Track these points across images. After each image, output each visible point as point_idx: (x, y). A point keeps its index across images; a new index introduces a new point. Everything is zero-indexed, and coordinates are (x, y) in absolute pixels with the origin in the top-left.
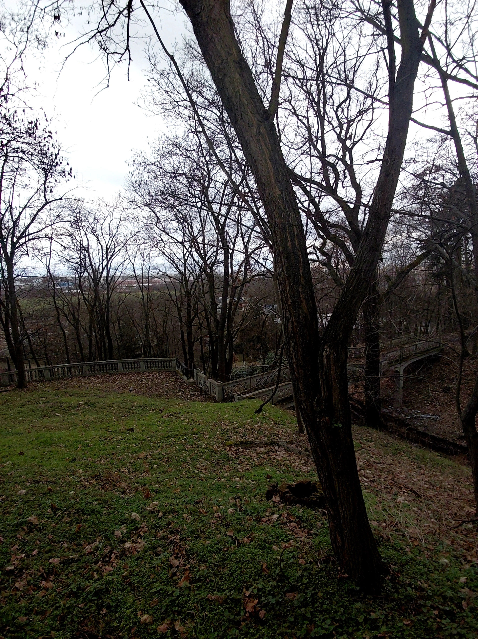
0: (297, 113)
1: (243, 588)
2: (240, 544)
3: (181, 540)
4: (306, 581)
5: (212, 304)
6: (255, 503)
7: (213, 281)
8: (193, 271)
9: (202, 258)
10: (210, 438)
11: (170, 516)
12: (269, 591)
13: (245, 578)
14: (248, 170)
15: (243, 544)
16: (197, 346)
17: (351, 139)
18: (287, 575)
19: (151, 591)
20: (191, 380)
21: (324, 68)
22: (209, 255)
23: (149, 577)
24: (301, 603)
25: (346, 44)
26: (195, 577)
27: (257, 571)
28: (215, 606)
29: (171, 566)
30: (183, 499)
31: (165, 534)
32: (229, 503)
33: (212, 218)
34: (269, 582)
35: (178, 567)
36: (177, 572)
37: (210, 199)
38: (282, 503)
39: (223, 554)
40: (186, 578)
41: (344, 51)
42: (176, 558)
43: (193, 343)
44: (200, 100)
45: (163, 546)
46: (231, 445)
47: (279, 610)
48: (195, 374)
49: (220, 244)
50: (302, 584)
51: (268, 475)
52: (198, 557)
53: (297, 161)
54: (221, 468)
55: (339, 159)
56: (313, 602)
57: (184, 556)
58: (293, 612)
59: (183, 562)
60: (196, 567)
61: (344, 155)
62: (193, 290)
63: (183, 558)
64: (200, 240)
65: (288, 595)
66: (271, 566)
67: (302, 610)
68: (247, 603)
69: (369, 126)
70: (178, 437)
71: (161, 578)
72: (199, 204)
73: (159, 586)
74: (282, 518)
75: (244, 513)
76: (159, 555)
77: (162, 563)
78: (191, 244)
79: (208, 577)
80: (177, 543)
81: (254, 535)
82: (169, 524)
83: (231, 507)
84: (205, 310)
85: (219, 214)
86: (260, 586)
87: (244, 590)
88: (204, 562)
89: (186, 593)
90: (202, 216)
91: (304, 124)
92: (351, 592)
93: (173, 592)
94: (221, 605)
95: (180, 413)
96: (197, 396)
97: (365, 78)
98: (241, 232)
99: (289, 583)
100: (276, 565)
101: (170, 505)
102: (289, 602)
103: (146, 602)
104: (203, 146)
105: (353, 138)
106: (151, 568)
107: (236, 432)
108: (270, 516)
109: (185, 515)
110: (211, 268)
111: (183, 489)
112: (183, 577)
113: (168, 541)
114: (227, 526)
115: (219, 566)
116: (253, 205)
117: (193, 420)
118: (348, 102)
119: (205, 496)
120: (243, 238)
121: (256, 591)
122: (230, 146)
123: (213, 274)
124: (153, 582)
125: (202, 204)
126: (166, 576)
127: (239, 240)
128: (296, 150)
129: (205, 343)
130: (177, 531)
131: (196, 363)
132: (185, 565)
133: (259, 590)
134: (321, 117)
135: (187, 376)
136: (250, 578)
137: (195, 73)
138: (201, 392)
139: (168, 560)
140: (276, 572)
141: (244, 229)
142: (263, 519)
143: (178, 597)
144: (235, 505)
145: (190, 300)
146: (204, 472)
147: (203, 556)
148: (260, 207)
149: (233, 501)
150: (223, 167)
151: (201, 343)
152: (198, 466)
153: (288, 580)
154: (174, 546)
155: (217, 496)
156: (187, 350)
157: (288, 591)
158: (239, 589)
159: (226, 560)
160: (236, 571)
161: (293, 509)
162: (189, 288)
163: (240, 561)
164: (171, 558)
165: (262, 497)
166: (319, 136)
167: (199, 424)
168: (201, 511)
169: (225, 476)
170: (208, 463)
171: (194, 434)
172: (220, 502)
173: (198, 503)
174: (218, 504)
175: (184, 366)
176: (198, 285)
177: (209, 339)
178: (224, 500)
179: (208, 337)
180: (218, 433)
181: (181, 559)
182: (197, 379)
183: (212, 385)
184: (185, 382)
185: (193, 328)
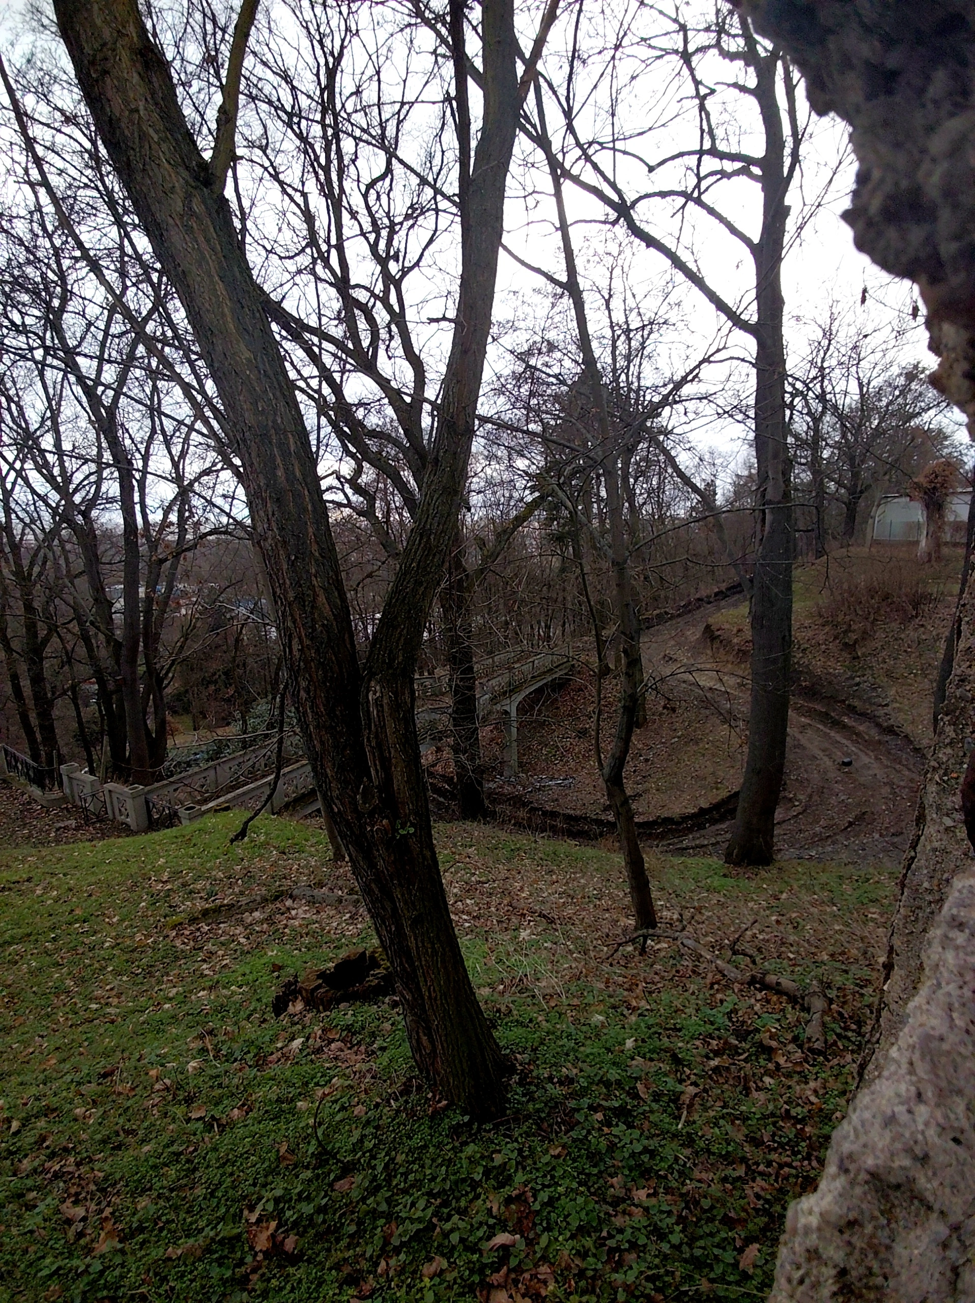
0: (281, 177)
1: (241, 1211)
2: (224, 1126)
3: (78, 1164)
4: (371, 1145)
5: (98, 601)
6: (251, 1031)
7: (95, 547)
10: (122, 920)
11: (42, 1123)
12: (300, 1194)
13: (246, 1188)
15: (232, 1124)
17: (397, 261)
19: (39, 1274)
20: (56, 795)
21: (337, 96)
23: (25, 1252)
24: (366, 1189)
25: (382, 59)
26: (130, 1228)
27: (270, 1166)
28: (186, 1266)
29: (69, 1222)
30: (68, 1078)
31: (36, 1163)
32: (188, 1050)
33: (78, 389)
34: (297, 1177)
35: (84, 1219)
36: (84, 1228)
37: (70, 342)
38: (309, 1011)
39: (188, 1161)
40: (111, 1234)
41: (378, 73)
42: (76, 1203)
45: (38, 1188)
46: (181, 924)
47: (324, 1221)
48: (65, 779)
50: (364, 1154)
51: (274, 964)
52: (127, 1186)
53: (286, 287)
54: (159, 982)
55: (376, 297)
56: (389, 1180)
57: (93, 1194)
58: (353, 1213)
59: (93, 1207)
60: (128, 1208)
61: (386, 291)
62: (36, 569)
63: (92, 1199)
64: (47, 442)
65: (337, 1186)
66: (298, 1145)
67: (368, 1202)
68: (255, 1236)
69: (431, 241)
70: (32, 938)
71: (51, 1248)
73: (53, 1263)
74: (311, 1041)
75: (227, 1061)
76: (35, 1206)
77: (45, 1220)
79: (159, 1218)
80: (69, 1173)
81: (254, 1097)
82: (43, 1139)
83: (194, 1058)
84: (79, 618)
85: (98, 382)
86: (279, 1192)
87: (246, 1212)
88: (143, 1192)
89: (118, 1260)
91: (298, 205)
92: (456, 1131)
93: (88, 1266)
94: (200, 1260)
95: (29, 880)
96: (77, 829)
97: (420, 139)
98: (163, 432)
99: (339, 1161)
100: (308, 1138)
101: (37, 1099)
102: (343, 1197)
103: (37, 1296)
105: (401, 259)
106: (25, 1234)
107: (191, 892)
108: (286, 1046)
109: (79, 1111)
110: (86, 515)
111: (65, 1055)
112: (103, 1234)
113: (49, 1176)
114: (189, 1101)
115: (181, 1188)
117: (71, 890)
118: (388, 180)
119: (126, 1054)
121: (270, 1207)
122: (119, 222)
123: (93, 531)
124: (39, 1258)
125: (48, 354)
126: (63, 1241)
127: (158, 449)
128: (281, 258)
129: (87, 698)
130: (66, 1149)
131: (64, 751)
132: (102, 1211)
133: (277, 1200)
134: (336, 202)
135: (42, 786)
136: (254, 1185)
138: (87, 819)
139: (58, 1212)
140: (310, 1152)
142: (271, 1058)
143: (102, 1273)
144: (203, 1051)
145: (31, 596)
146: (115, 1001)
147: (139, 1181)
148: (205, 377)
149: (196, 1045)
151: (75, 700)
152: (98, 993)
153: (334, 1157)
154: (65, 1182)
155: (156, 1044)
156: (34, 721)
157: (338, 1178)
158: (234, 1216)
159: (195, 1169)
160: (221, 1183)
161: (333, 1015)
162: (26, 563)
163: (228, 1160)
164: (64, 1206)
165: (264, 1013)
166: (333, 241)
167: (90, 895)
168: (120, 1088)
169: (171, 995)
170: (125, 978)
171: (77, 921)
172: (164, 1056)
173: (111, 1073)
174: (162, 1061)
175: (29, 761)
176: (50, 555)
177: (96, 687)
178: (174, 1048)
179: (93, 683)
180: (144, 904)
181: (88, 1203)
182: (71, 790)
183: (115, 797)
184: (36, 802)
185: (47, 665)
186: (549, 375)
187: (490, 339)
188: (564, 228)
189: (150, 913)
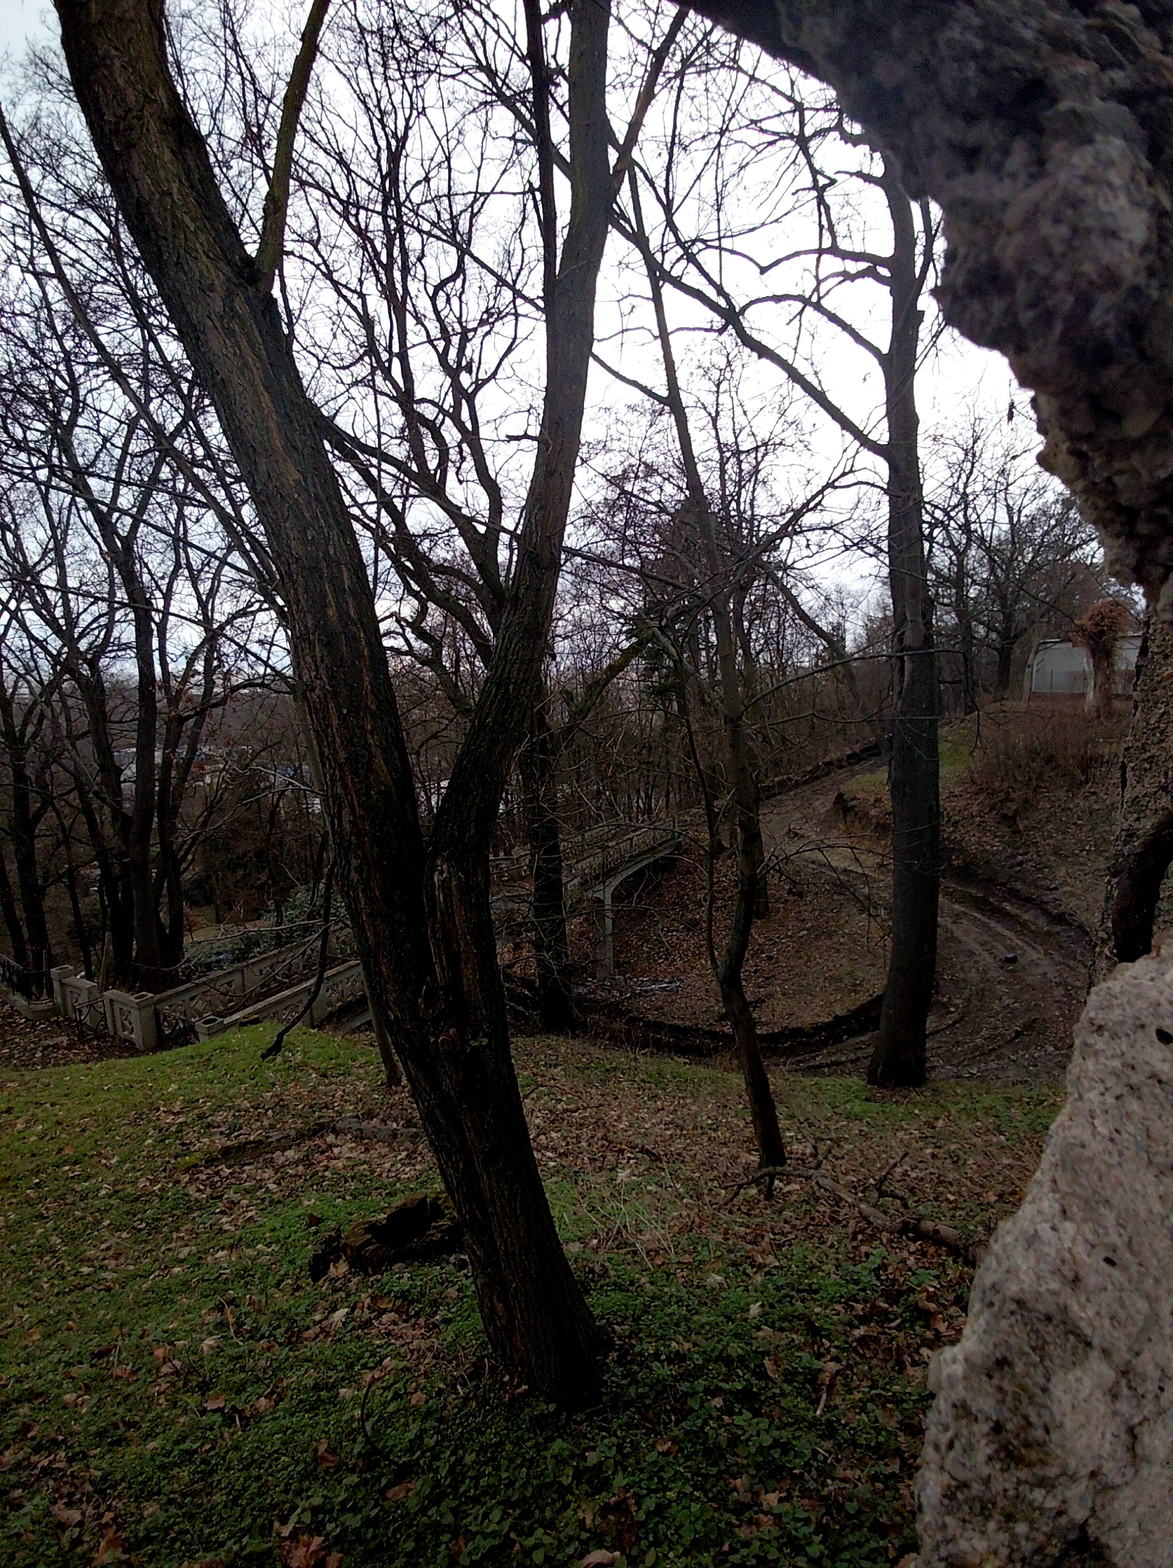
0: (336, 276)
1: (271, 1522)
2: (248, 1419)
3: (70, 1460)
4: (432, 1442)
5: (103, 767)
6: (281, 1299)
7: (103, 703)
8: (28, 671)
9: (57, 631)
10: (122, 1162)
11: (25, 1410)
12: (343, 1503)
13: (276, 1495)
14: (201, 397)
15: (258, 1417)
16: (55, 899)
17: (470, 372)
18: (385, 1447)
20: (44, 1004)
21: (401, 184)
22: (83, 624)
24: (426, 1497)
26: (136, 1536)
27: (305, 1469)
29: (62, 1526)
30: (55, 1357)
31: (20, 1456)
32: (203, 1324)
33: (88, 517)
34: (340, 1482)
35: (80, 1524)
36: (81, 1535)
37: (81, 460)
38: (354, 1274)
39: (204, 1461)
40: (113, 1543)
41: (448, 159)
42: (69, 1505)
43: (42, 892)
44: (49, 187)
45: (24, 1486)
46: (195, 1166)
47: (374, 1537)
48: (56, 985)
49: (121, 595)
50: (423, 1453)
51: (311, 1216)
52: (130, 1488)
53: (341, 400)
54: (168, 1240)
55: (446, 413)
56: (455, 1486)
57: (89, 1496)
58: (410, 1526)
59: (90, 1511)
60: (132, 1515)
61: (457, 407)
62: (30, 729)
63: (88, 1502)
64: (49, 577)
65: (390, 1494)
66: (341, 1443)
67: (430, 1513)
68: (289, 1552)
69: (510, 350)
70: (11, 1184)
71: (43, 1555)
72: (43, 474)
74: (357, 1312)
75: (251, 1338)
76: (22, 1506)
77: (34, 1522)
78: (15, 588)
79: (171, 1527)
80: (59, 1470)
81: (285, 1384)
82: (26, 1428)
83: (210, 1334)
84: (80, 788)
85: (113, 507)
86: (317, 1501)
87: (276, 1524)
88: (149, 1497)
90: (55, 508)
91: (355, 308)
92: (539, 1423)
96: (70, 1047)
97: (497, 236)
98: (189, 566)
99: (392, 1462)
100: (351, 1435)
101: (19, 1381)
102: (398, 1507)
104: (55, 307)
105: (474, 370)
106: (10, 1537)
107: (209, 1126)
108: (326, 1318)
109: (69, 1397)
110: (93, 664)
111: (50, 1329)
112: (103, 1543)
113: (36, 1471)
114: (204, 1387)
115: (195, 1494)
116: (220, 495)
117: (59, 1123)
118: (459, 282)
119: (125, 1330)
120: (194, 580)
121: (307, 1518)
122: (142, 323)
123: (100, 682)
124: (28, 1566)
125: (52, 473)
127: (183, 586)
128: (334, 368)
129: (87, 886)
130: (54, 1441)
131: (56, 950)
132: (101, 1516)
133: (315, 1511)
134: (398, 306)
135: (28, 995)
136: (286, 1491)
137: (44, 120)
138: (81, 1035)
139: (48, 1513)
140: (356, 1451)
141: (196, 558)
142: (306, 1334)
144: (222, 1325)
145: (21, 758)
146: (111, 1263)
147: (144, 1483)
148: (244, 502)
149: (213, 1318)
150: (118, 377)
151: (71, 888)
152: (91, 1253)
153: (387, 1458)
154: (55, 1480)
155: (163, 1317)
156: (20, 913)
157: (390, 1485)
158: (262, 1527)
159: (212, 1472)
160: (245, 1489)
161: (385, 1279)
162: (17, 721)
163: (253, 1461)
164: (56, 1507)
165: (298, 1279)
166: (396, 349)
167: (84, 1130)
168: (117, 1371)
169: (181, 1256)
170: (124, 1235)
171: (65, 1163)
172: (174, 1332)
173: (106, 1353)
174: (169, 1338)
175: (13, 963)
176: (48, 712)
177: (98, 872)
178: (185, 1322)
179: (95, 867)
180: (150, 1141)
181: (84, 1506)
182: (64, 999)
183: (117, 1007)
184: (19, 1014)
185: (38, 844)
186: (648, 503)
187: (578, 462)
188: (664, 335)
189: (157, 1153)
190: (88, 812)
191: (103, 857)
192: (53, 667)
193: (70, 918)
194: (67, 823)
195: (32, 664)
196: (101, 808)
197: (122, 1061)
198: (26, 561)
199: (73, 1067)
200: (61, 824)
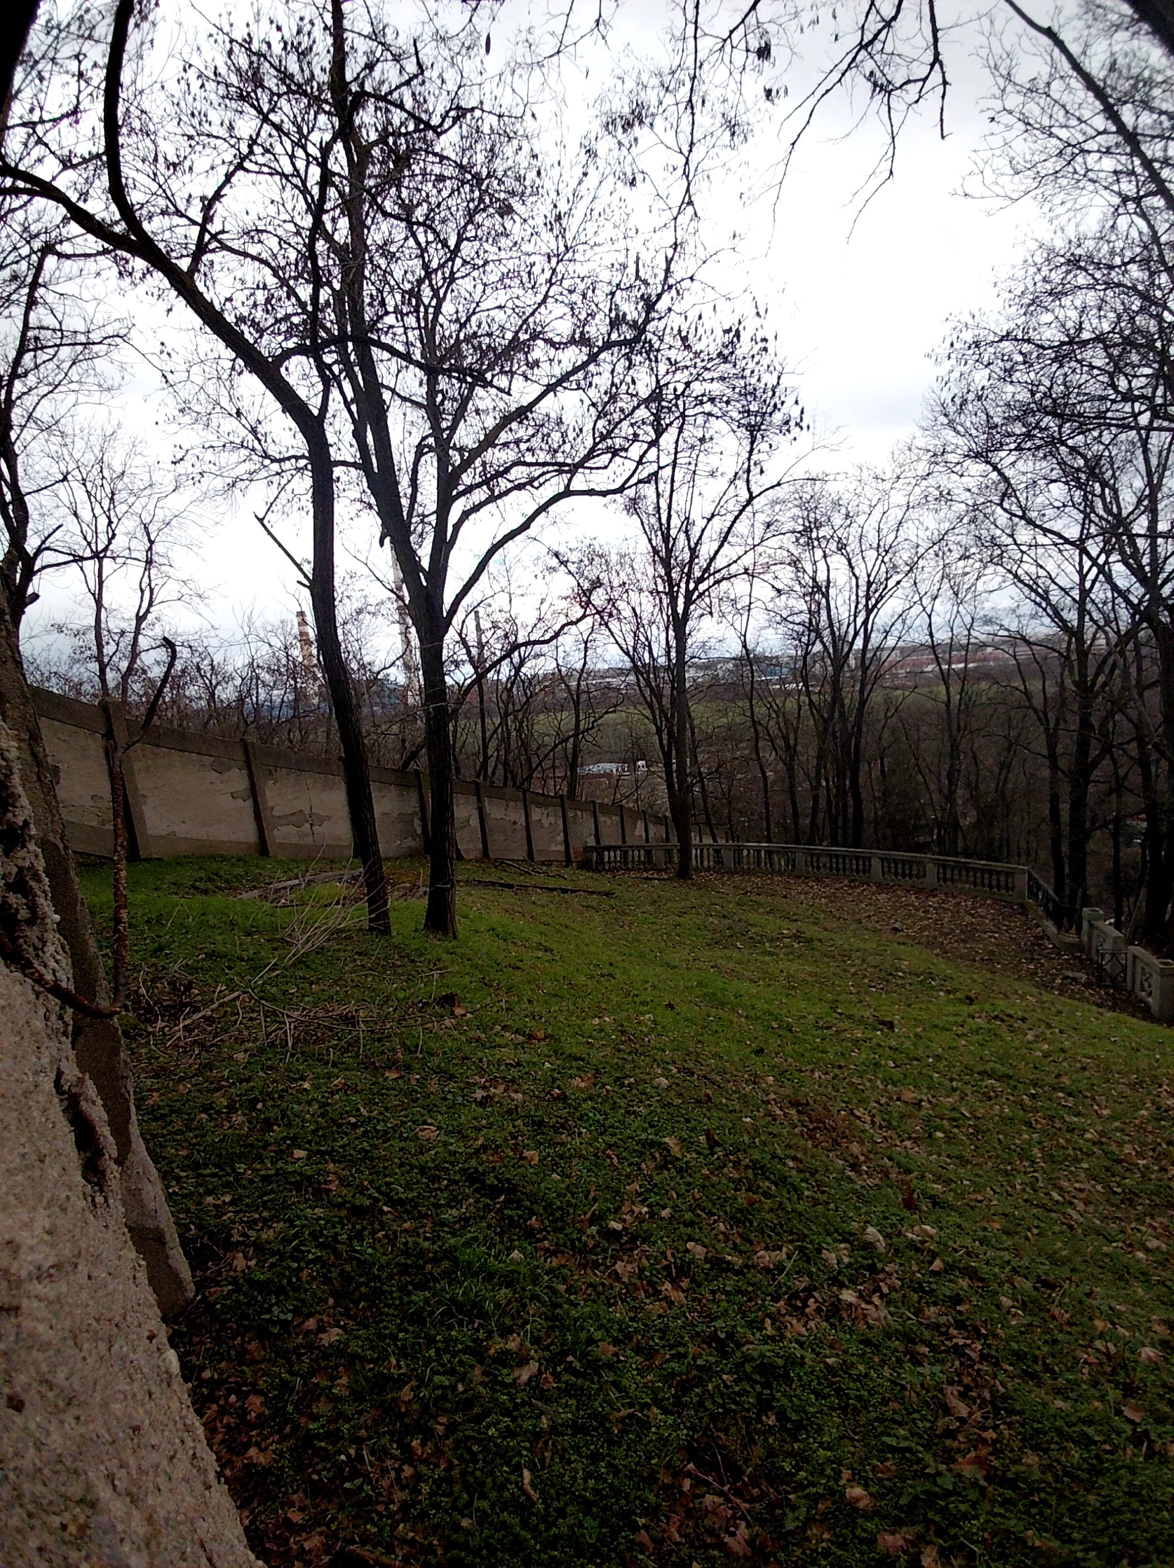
2: (1154, 1453)
3: (984, 1357)
5: (1167, 719)
8: (1108, 622)
9: (1142, 578)
10: (1113, 1118)
11: (964, 1283)
16: (1099, 844)
19: (885, 1439)
20: (1071, 938)
23: (885, 1402)
26: (1004, 1472)
29: (947, 1410)
30: (1006, 1256)
31: (943, 1320)
32: (1149, 1329)
35: (962, 1421)
36: (957, 1431)
40: (979, 1461)
42: (963, 1396)
43: (1087, 835)
45: (933, 1348)
48: (1085, 924)
52: (1023, 1426)
54: (1139, 1220)
57: (984, 1403)
59: (978, 1416)
60: (1012, 1451)
62: (1101, 679)
63: (980, 1407)
64: (1140, 526)
70: (1013, 1083)
71: (913, 1421)
72: (1144, 419)
73: (906, 1438)
76: (921, 1364)
77: (922, 1387)
78: (1107, 542)
79: (1038, 1490)
80: (970, 1358)
82: (957, 1300)
83: (1153, 1345)
84: (1140, 739)
88: (1036, 1448)
89: (973, 1495)
90: (1154, 452)
93: (939, 1474)
95: (1023, 1019)
96: (1086, 986)
101: (968, 1254)
103: (867, 1458)
106: (896, 1384)
109: (1005, 1301)
111: (1011, 1227)
112: (972, 1454)
113: (948, 1344)
114: (1129, 1391)
115: (1077, 1479)
117: (1063, 1051)
119: (1075, 1277)
124: (894, 1421)
125: (1154, 415)
126: (928, 1425)
129: (1132, 836)
130: (976, 1330)
131: (1092, 891)
132: (984, 1428)
135: (1059, 925)
138: (1100, 979)
139: (939, 1389)
143: (948, 1494)
144: (1167, 1343)
145: (1088, 707)
146: (1081, 1206)
147: (1037, 1431)
149: (1160, 1331)
151: (1115, 836)
152: (1065, 1184)
154: (962, 1364)
155: (1113, 1292)
156: (1065, 849)
159: (1101, 1473)
160: (1118, 1511)
162: (1091, 671)
164: (949, 1389)
167: (1083, 1069)
168: (1055, 1311)
169: (1149, 1245)
170: (1099, 1187)
171: (1062, 1090)
172: (1119, 1315)
173: (1052, 1286)
174: (1113, 1318)
175: (1051, 892)
176: (1121, 661)
177: (1145, 825)
178: (1134, 1314)
179: (1142, 820)
180: (1144, 1112)
181: (975, 1407)
182: (1090, 938)
183: (1139, 965)
184: (1048, 938)
185: (1091, 789)
189: (1150, 1128)
190: (1144, 763)
191: (1152, 811)
192: (1133, 616)
193: (1110, 865)
194: (1122, 772)
195: (1112, 615)
196: (1158, 761)
197: (1135, 1020)
198: (1120, 513)
199: (1086, 1006)
200: (1116, 773)
